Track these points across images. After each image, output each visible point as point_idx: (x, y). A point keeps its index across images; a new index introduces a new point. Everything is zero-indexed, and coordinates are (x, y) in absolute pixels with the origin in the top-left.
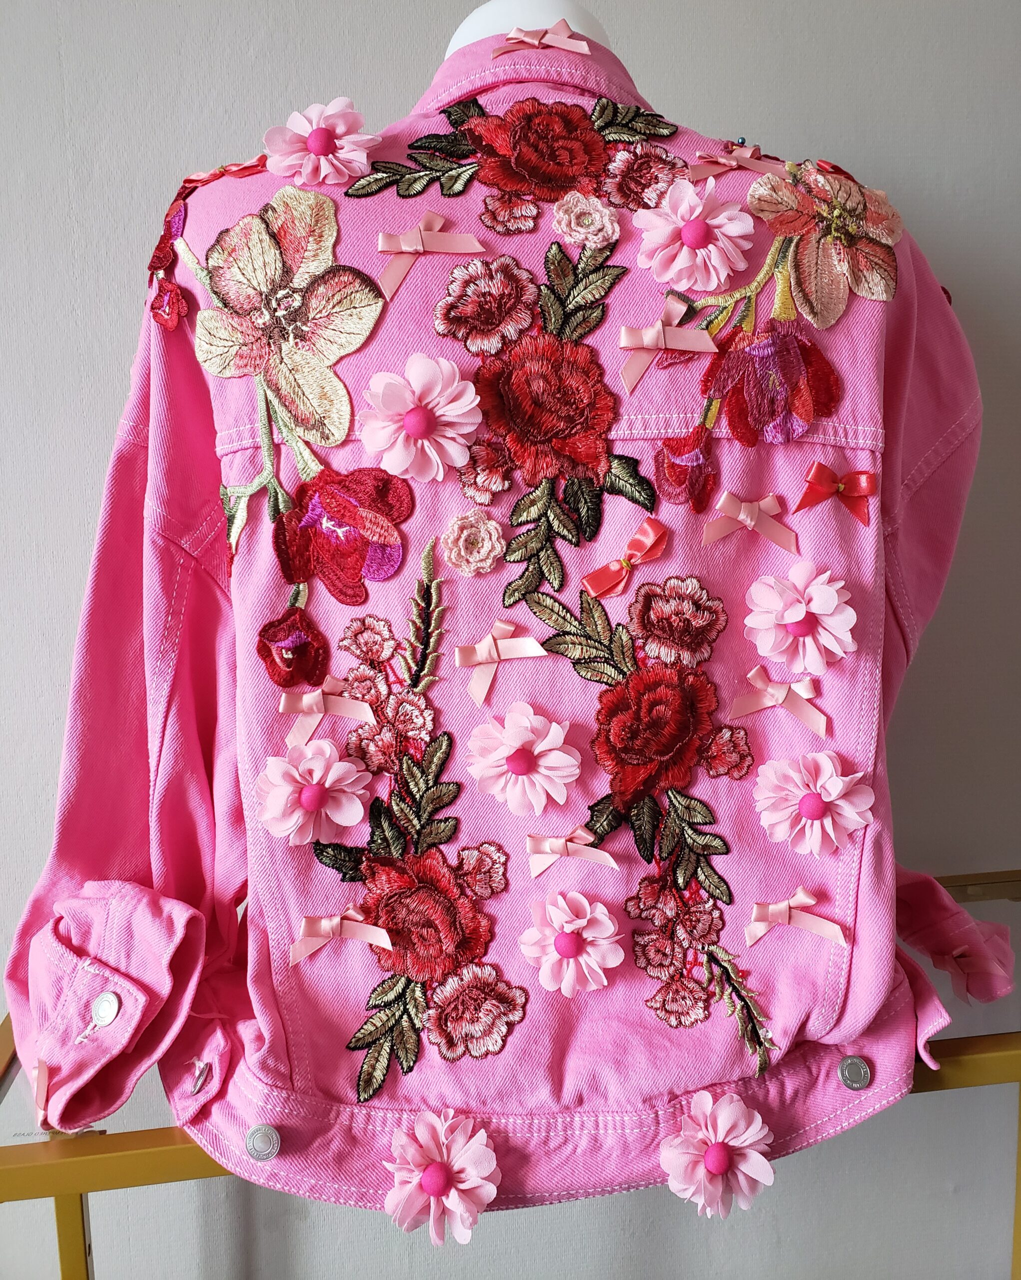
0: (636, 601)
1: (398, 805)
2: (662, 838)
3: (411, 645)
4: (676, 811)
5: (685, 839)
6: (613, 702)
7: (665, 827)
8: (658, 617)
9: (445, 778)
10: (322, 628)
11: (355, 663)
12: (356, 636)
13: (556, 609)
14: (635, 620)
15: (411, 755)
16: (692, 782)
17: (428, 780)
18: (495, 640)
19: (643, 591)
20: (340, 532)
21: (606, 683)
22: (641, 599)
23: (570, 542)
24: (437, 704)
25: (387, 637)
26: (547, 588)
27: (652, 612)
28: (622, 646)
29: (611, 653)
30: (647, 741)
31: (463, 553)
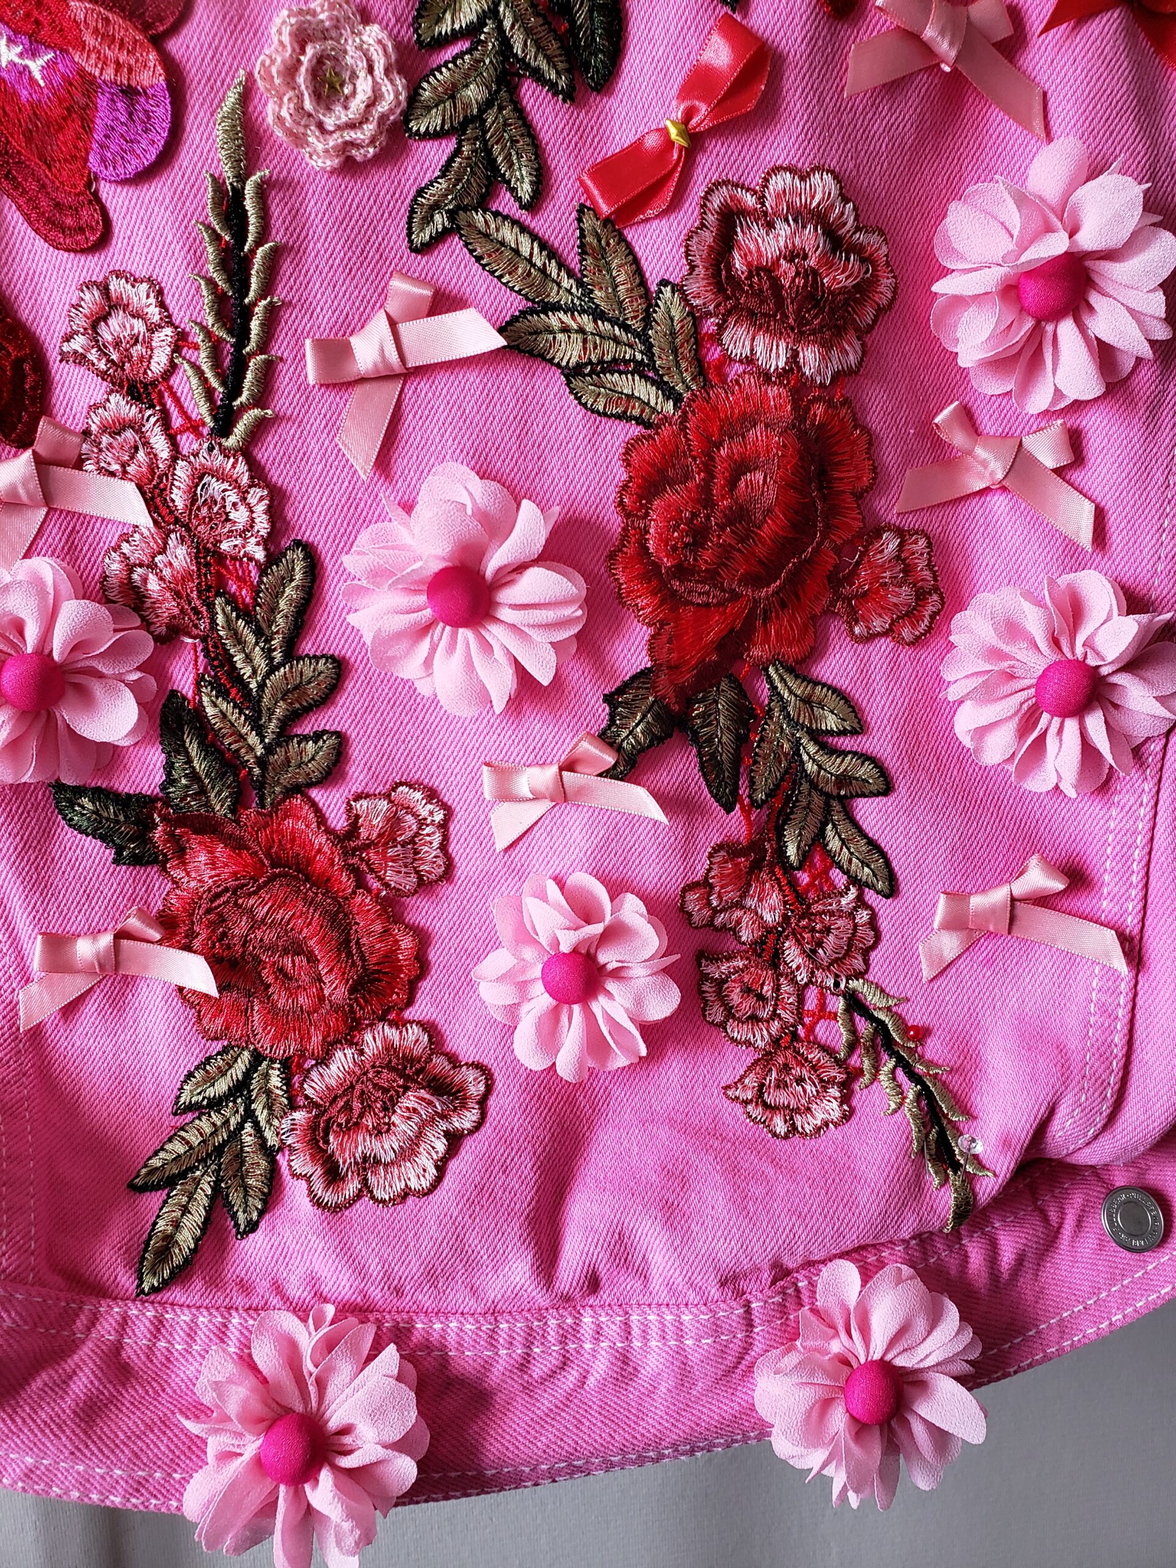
0: (703, 226)
1: (215, 705)
2: (755, 762)
3: (208, 334)
4: (784, 708)
5: (802, 763)
6: (653, 465)
7: (762, 740)
8: (749, 265)
9: (308, 647)
10: (25, 313)
11: (96, 388)
12: (94, 326)
13: (525, 250)
14: (700, 270)
15: (234, 595)
16: (816, 651)
17: (271, 650)
18: (393, 324)
19: (716, 202)
20: (35, 67)
21: (639, 421)
22: (711, 218)
23: (553, 86)
24: (276, 475)
25: (156, 318)
26: (505, 203)
27: (736, 255)
28: (673, 334)
29: (649, 350)
30: (726, 551)
31: (308, 105)
